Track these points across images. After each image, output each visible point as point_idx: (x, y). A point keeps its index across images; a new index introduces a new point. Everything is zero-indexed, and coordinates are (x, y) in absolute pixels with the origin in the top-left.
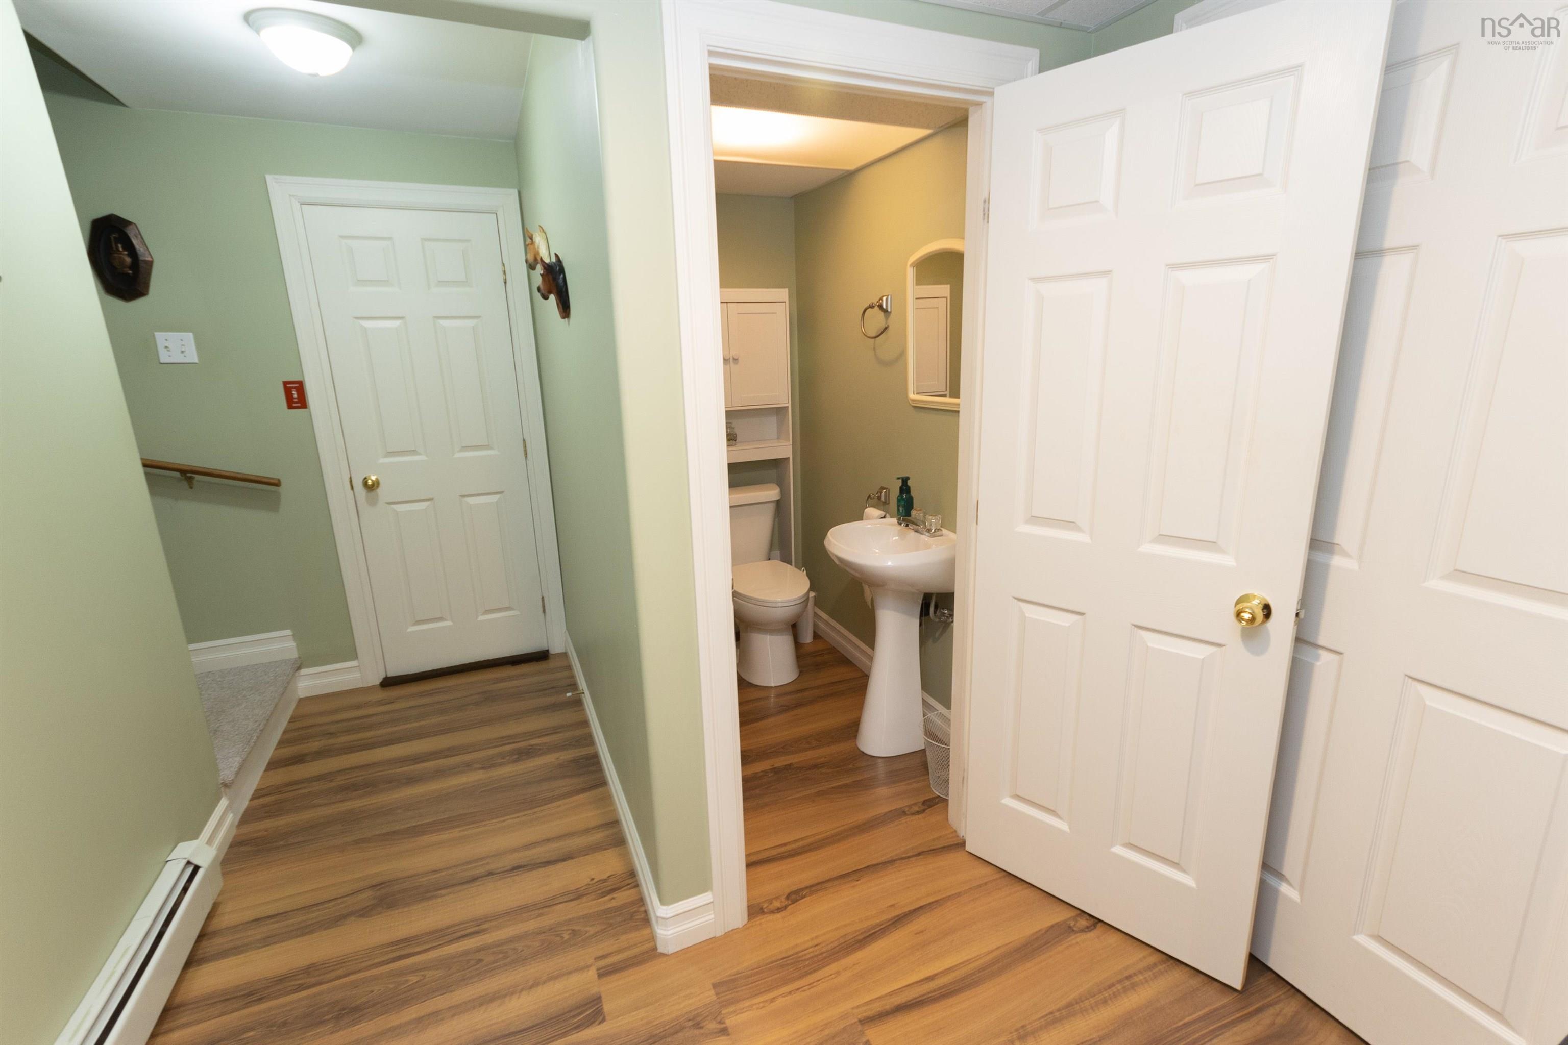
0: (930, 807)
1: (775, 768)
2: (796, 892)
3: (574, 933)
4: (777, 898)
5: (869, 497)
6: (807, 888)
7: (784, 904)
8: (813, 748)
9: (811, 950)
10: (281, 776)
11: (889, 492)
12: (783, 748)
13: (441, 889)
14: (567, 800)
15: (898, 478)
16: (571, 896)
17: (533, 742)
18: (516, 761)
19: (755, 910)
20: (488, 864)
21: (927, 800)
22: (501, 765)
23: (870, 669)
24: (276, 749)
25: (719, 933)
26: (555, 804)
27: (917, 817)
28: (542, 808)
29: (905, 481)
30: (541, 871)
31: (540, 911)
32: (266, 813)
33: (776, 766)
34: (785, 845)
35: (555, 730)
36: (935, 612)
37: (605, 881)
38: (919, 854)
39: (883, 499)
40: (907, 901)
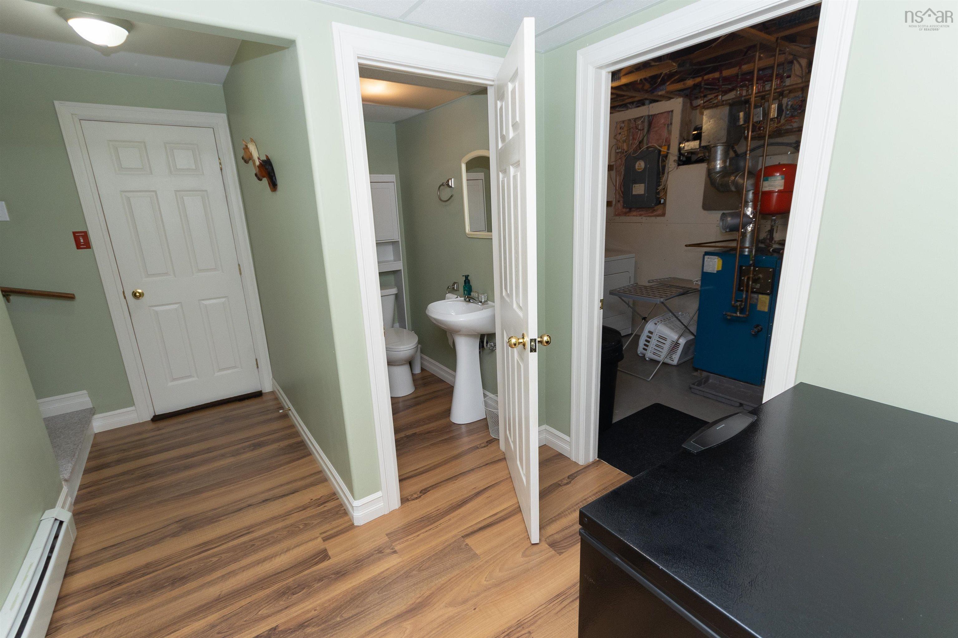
0: (490, 444)
1: (407, 436)
2: (425, 489)
3: (306, 525)
4: (415, 494)
5: (448, 287)
6: (430, 487)
7: (419, 495)
8: (426, 424)
9: (436, 512)
10: (95, 476)
11: (458, 285)
12: (410, 426)
13: (221, 517)
14: (289, 465)
15: (463, 276)
16: (301, 509)
17: (262, 439)
18: (253, 450)
19: (404, 500)
20: (247, 501)
21: (488, 441)
22: (244, 453)
23: (454, 383)
24: (86, 463)
25: (386, 512)
26: (282, 468)
27: (484, 449)
28: (275, 470)
29: (467, 277)
30: (281, 500)
31: (284, 518)
32: (91, 496)
33: (407, 434)
34: (417, 470)
35: (275, 432)
36: (487, 346)
37: (319, 499)
38: (487, 464)
39: (455, 288)
40: (482, 485)
